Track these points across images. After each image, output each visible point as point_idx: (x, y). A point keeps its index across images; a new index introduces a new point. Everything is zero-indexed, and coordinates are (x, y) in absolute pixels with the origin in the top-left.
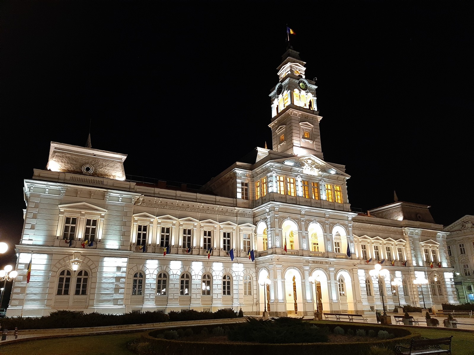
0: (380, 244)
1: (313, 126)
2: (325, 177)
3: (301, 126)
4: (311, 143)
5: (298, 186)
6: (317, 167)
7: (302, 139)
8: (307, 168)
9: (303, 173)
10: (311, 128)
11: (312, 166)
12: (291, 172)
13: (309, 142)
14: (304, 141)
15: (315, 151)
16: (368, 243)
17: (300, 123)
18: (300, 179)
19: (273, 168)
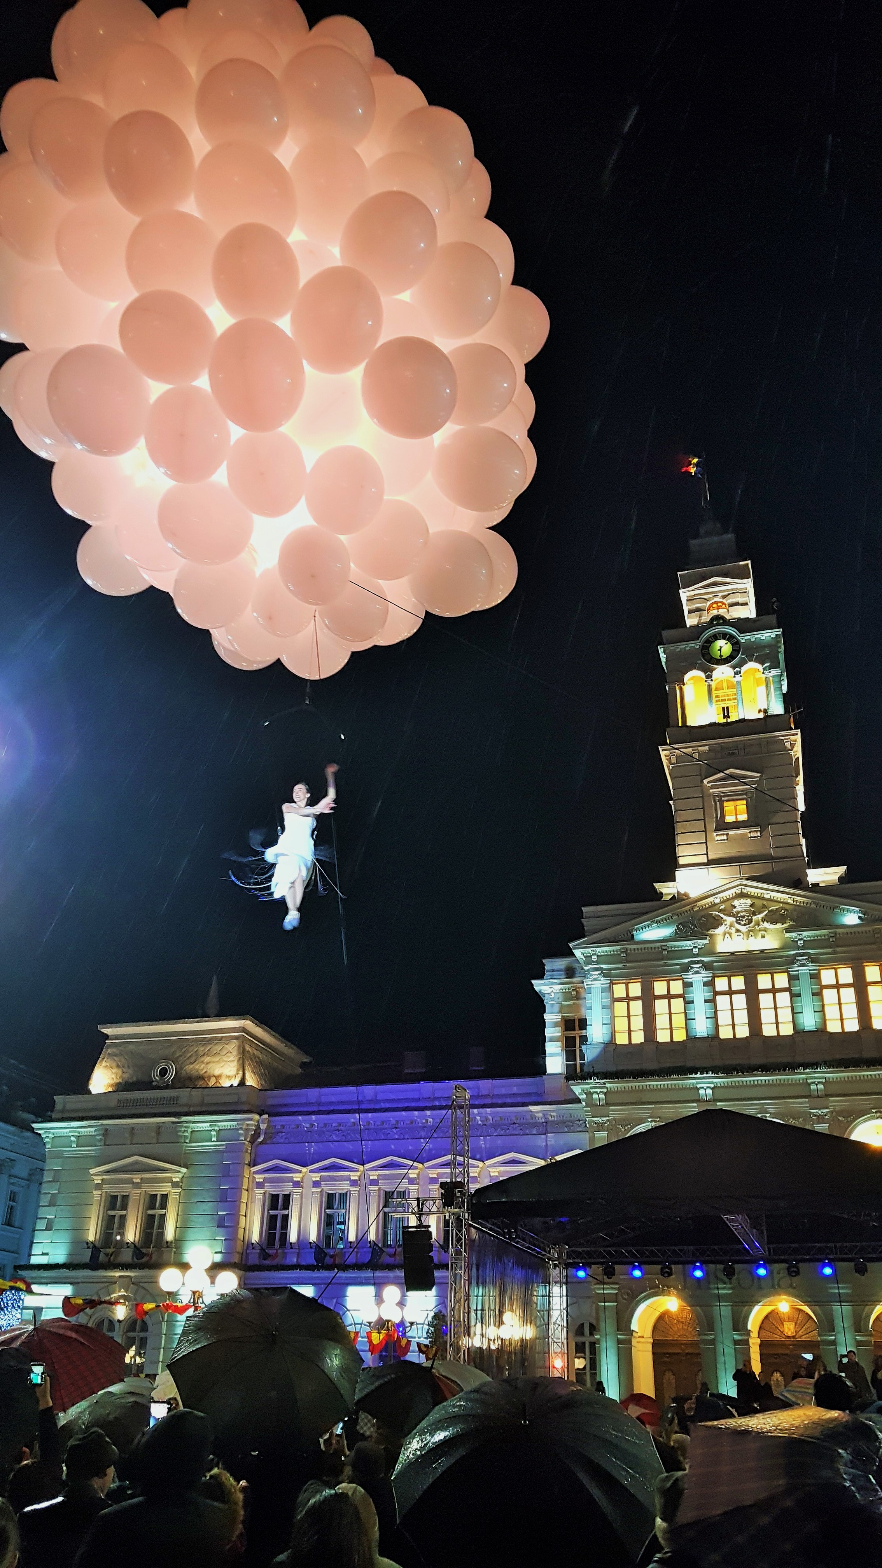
1: (759, 775)
2: (808, 944)
3: (711, 791)
4: (755, 834)
5: (692, 1002)
6: (774, 917)
7: (715, 834)
8: (734, 930)
9: (712, 953)
10: (755, 782)
11: (754, 918)
12: (662, 959)
13: (746, 834)
14: (725, 837)
15: (773, 858)
17: (705, 781)
18: (704, 976)
19: (592, 963)
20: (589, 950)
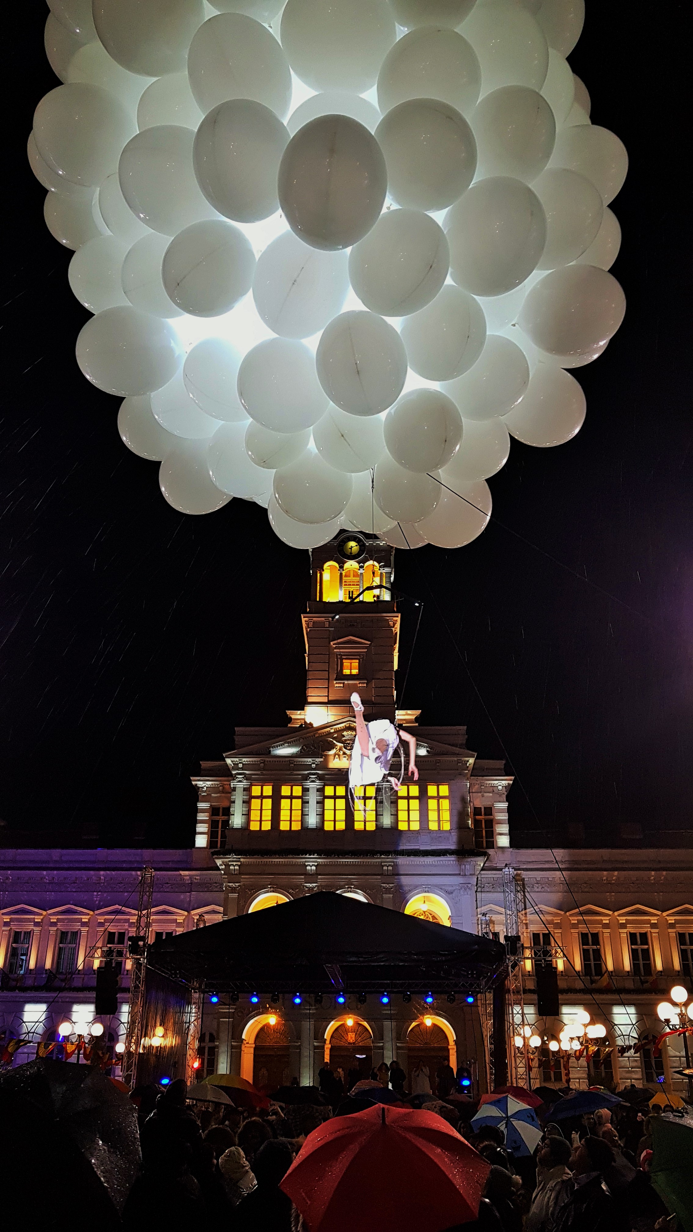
0: (654, 926)
1: (369, 643)
3: (335, 650)
4: (362, 685)
5: (308, 802)
7: (335, 682)
9: (325, 768)
10: (366, 648)
12: (289, 770)
13: (357, 684)
15: (373, 704)
16: (606, 926)
17: (332, 643)
18: (317, 784)
19: (238, 769)
20: (237, 759)
